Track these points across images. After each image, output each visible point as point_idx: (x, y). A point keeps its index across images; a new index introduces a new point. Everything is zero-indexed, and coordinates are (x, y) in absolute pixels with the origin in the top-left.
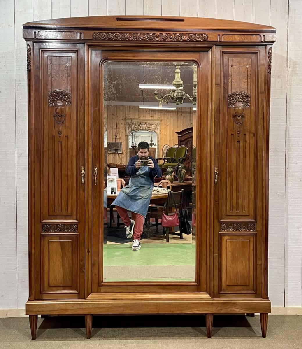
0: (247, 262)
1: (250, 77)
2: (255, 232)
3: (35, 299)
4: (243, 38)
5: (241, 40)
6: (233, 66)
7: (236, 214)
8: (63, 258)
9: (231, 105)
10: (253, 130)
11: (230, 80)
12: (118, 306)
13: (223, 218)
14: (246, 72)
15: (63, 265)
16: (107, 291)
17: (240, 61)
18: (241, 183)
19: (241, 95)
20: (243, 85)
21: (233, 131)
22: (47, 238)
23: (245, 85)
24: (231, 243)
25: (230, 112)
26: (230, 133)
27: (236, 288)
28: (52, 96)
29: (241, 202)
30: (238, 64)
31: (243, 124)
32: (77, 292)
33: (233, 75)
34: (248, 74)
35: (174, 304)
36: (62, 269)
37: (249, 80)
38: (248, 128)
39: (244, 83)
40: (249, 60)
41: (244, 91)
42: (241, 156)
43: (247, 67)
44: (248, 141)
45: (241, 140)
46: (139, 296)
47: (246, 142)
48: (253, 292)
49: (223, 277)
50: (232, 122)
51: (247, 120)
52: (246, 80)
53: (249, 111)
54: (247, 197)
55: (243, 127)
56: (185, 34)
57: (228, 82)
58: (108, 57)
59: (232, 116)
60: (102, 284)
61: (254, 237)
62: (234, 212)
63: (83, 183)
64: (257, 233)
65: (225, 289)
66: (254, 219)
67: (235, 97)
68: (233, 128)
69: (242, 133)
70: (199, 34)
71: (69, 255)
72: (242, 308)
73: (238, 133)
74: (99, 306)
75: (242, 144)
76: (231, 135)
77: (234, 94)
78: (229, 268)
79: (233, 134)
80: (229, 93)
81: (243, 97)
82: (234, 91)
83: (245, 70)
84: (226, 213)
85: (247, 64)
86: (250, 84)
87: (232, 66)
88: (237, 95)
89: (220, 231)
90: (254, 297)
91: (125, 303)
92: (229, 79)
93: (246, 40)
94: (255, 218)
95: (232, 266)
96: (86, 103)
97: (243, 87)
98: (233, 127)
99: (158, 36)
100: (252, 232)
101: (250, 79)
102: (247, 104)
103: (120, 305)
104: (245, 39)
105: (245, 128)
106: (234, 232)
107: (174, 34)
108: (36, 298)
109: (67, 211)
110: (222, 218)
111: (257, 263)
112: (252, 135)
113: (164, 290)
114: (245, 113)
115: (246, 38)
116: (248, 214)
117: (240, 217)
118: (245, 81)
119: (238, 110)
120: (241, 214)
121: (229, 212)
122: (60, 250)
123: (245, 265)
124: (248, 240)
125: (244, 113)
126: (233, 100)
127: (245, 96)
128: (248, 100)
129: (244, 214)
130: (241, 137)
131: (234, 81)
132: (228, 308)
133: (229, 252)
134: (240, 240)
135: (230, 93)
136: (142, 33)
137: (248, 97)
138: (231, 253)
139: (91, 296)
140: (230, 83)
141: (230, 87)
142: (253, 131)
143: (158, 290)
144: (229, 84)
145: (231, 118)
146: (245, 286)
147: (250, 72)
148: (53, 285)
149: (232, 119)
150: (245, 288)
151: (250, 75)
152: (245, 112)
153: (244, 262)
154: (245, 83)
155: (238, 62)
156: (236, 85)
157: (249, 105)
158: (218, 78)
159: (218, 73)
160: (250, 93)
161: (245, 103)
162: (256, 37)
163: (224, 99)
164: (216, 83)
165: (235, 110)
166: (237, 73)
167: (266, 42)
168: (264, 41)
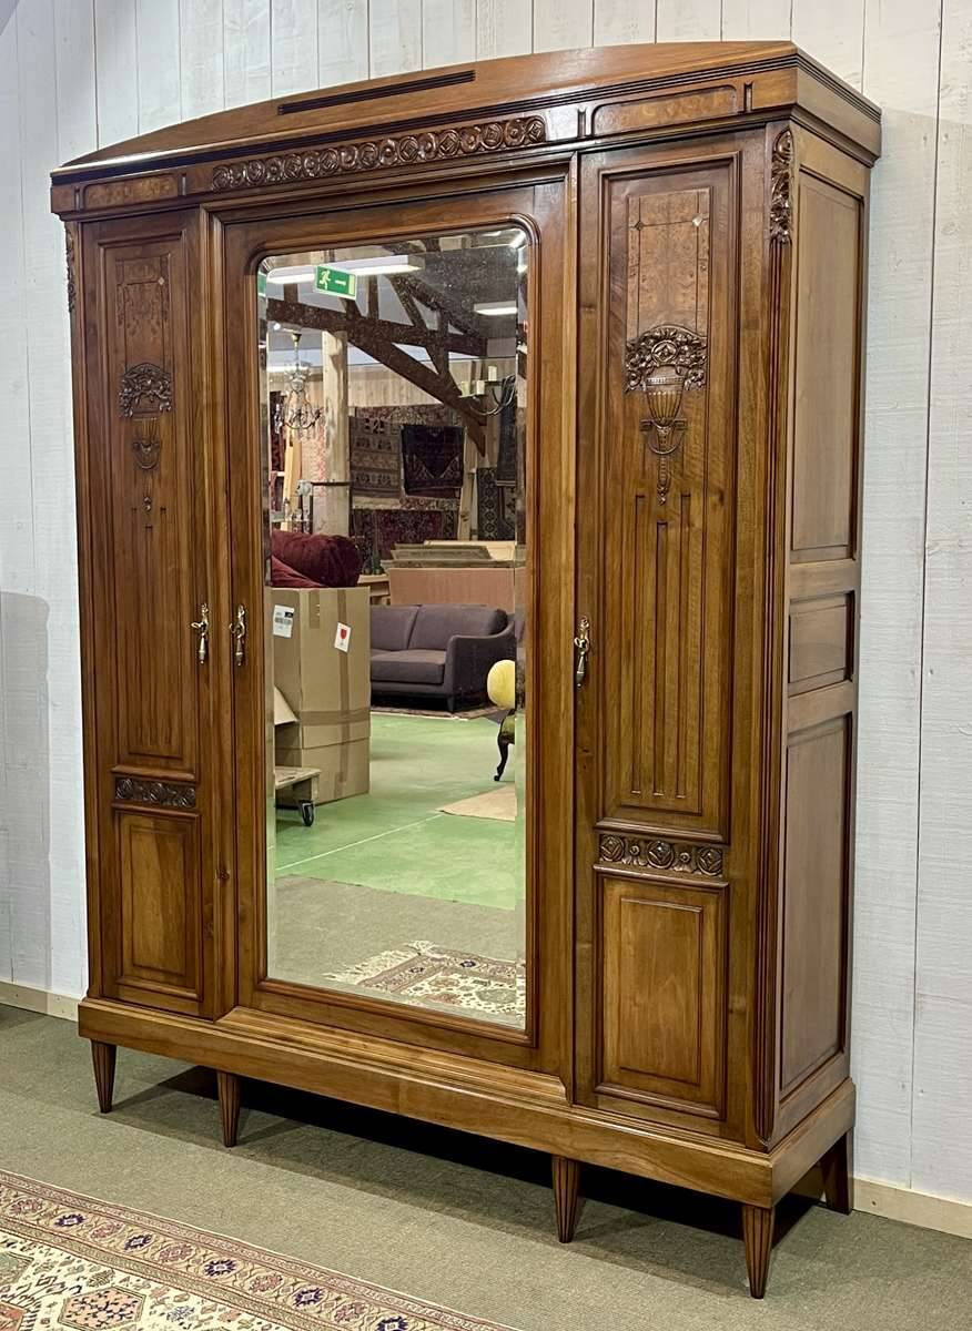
0: (693, 995)
1: (707, 263)
2: (723, 880)
3: (103, 996)
4: (669, 110)
5: (664, 120)
6: (643, 226)
7: (652, 805)
8: (163, 883)
9: (633, 383)
10: (719, 476)
11: (632, 283)
12: (290, 1065)
13: (609, 814)
14: (693, 246)
15: (164, 908)
16: (277, 1010)
17: (669, 203)
18: (671, 687)
19: (672, 340)
20: (681, 299)
21: (642, 485)
22: (126, 820)
23: (689, 299)
24: (634, 911)
25: (631, 410)
26: (632, 490)
27: (656, 1083)
28: (128, 385)
29: (671, 760)
30: (661, 216)
31: (680, 454)
32: (194, 995)
33: (642, 264)
34: (701, 252)
35: (445, 1093)
36: (160, 917)
37: (704, 278)
38: (699, 470)
39: (684, 291)
40: (704, 193)
41: (685, 321)
42: (672, 581)
43: (693, 224)
44: (698, 523)
45: (671, 519)
46: (356, 1044)
47: (690, 524)
48: (714, 1113)
49: (609, 1032)
50: (638, 446)
51: (692, 439)
52: (692, 276)
53: (702, 405)
54: (692, 744)
55: (678, 465)
56: (472, 128)
57: (625, 290)
58: (264, 243)
59: (637, 425)
60: (263, 983)
61: (718, 898)
62: (647, 794)
63: (202, 657)
64: (728, 886)
65: (615, 1079)
66: (719, 830)
67: (651, 350)
68: (644, 473)
69: (674, 491)
70: (514, 121)
71: (177, 877)
72: (663, 1162)
73: (660, 493)
74: (245, 1052)
75: (673, 533)
76: (634, 497)
77: (645, 339)
78: (627, 1003)
79: (643, 497)
80: (629, 337)
81: (679, 345)
82: (648, 326)
83: (689, 238)
84: (618, 796)
85: (694, 212)
86: (706, 291)
87: (639, 226)
88: (658, 340)
89: (597, 863)
90: (716, 1130)
91: (312, 1060)
92: (629, 280)
93: (684, 117)
94: (726, 827)
95: (637, 999)
96: (205, 399)
97: (680, 309)
98: (641, 469)
99: (388, 150)
100: (710, 879)
101: (707, 273)
102: (695, 375)
103: (298, 1062)
104: (676, 114)
105: (687, 472)
106: (647, 871)
107: (436, 134)
108: (106, 993)
109: (170, 742)
110: (604, 815)
111: (730, 1006)
112: (714, 498)
113: (433, 1041)
114: (687, 410)
115: (680, 111)
116: (696, 811)
117: (669, 816)
118: (690, 280)
119: (660, 397)
120: (670, 803)
121: (629, 795)
122: (156, 859)
123: (683, 1004)
124: (697, 910)
125: (683, 412)
126: (643, 360)
127: (686, 343)
128: (697, 359)
129: (681, 807)
130: (670, 505)
131: (647, 287)
132: (617, 1152)
133: (629, 943)
134: (668, 905)
135: (632, 335)
136: (342, 147)
137: (699, 344)
138: (635, 949)
139: (232, 1018)
140: (632, 295)
141: (632, 311)
142: (716, 483)
143: (411, 1037)
144: (630, 300)
145: (637, 432)
146: (685, 1084)
147: (706, 244)
148: (143, 965)
149: (638, 435)
150: (684, 1089)
151: (706, 257)
152: (687, 407)
153: (679, 991)
154: (689, 291)
155: (661, 209)
156: (655, 300)
157: (700, 380)
158: (591, 280)
159: (591, 258)
160: (704, 330)
161: (685, 371)
162: (717, 97)
163: (613, 360)
164: (583, 299)
165: (650, 400)
166: (657, 252)
167: (757, 112)
168: (749, 110)
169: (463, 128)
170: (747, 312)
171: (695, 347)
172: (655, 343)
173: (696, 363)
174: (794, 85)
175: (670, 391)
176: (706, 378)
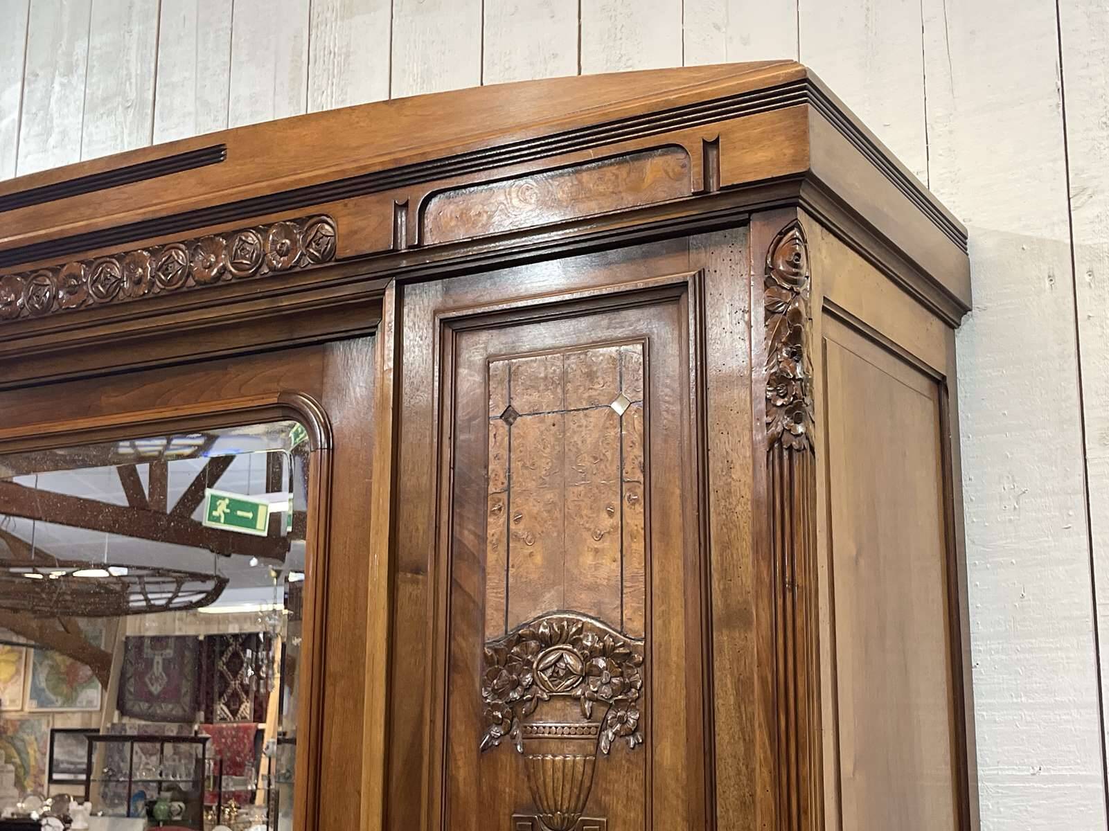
1: (640, 491)
4: (561, 195)
6: (516, 415)
9: (496, 731)
11: (495, 527)
14: (611, 454)
17: (565, 373)
19: (573, 643)
20: (589, 559)
23: (605, 559)
25: (494, 791)
30: (549, 396)
33: (515, 488)
34: (628, 468)
37: (635, 519)
39: (595, 545)
40: (631, 353)
41: (598, 605)
43: (611, 412)
52: (611, 514)
53: (636, 788)
56: (212, 239)
57: (483, 539)
67: (530, 663)
70: (285, 225)
77: (520, 640)
80: (491, 633)
81: (588, 657)
82: (525, 613)
83: (604, 438)
85: (612, 388)
86: (639, 546)
87: (509, 415)
88: (547, 642)
92: (490, 520)
97: (589, 580)
101: (640, 508)
102: (623, 721)
107: (150, 252)
115: (582, 196)
118: (607, 522)
119: (549, 766)
125: (598, 802)
126: (515, 684)
127: (604, 653)
128: (625, 688)
131: (522, 535)
135: (494, 630)
137: (629, 656)
140: (496, 548)
141: (494, 581)
144: (491, 558)
147: (638, 451)
151: (638, 476)
152: (606, 792)
154: (605, 544)
155: (550, 383)
156: (538, 559)
157: (633, 733)
158: (418, 518)
159: (418, 476)
160: (637, 625)
161: (600, 712)
162: (654, 167)
163: (458, 679)
164: (404, 555)
165: (530, 770)
166: (544, 465)
167: (731, 191)
168: (714, 190)
169: (197, 240)
170: (726, 592)
171: (621, 659)
172: (541, 649)
173: (622, 699)
174: (801, 136)
175: (572, 756)
176: (645, 728)
